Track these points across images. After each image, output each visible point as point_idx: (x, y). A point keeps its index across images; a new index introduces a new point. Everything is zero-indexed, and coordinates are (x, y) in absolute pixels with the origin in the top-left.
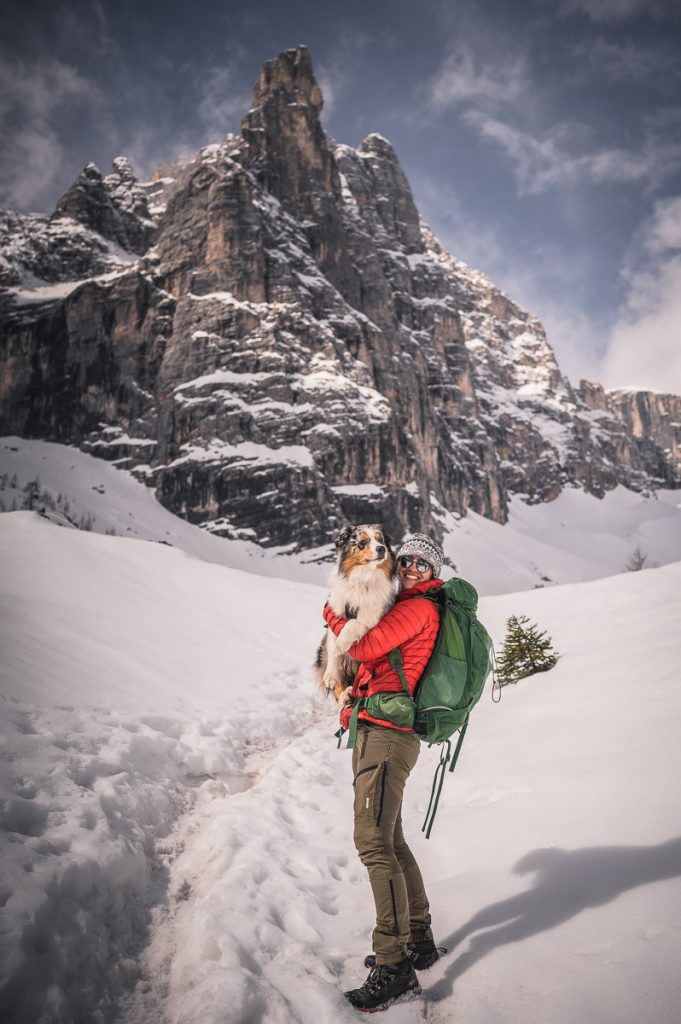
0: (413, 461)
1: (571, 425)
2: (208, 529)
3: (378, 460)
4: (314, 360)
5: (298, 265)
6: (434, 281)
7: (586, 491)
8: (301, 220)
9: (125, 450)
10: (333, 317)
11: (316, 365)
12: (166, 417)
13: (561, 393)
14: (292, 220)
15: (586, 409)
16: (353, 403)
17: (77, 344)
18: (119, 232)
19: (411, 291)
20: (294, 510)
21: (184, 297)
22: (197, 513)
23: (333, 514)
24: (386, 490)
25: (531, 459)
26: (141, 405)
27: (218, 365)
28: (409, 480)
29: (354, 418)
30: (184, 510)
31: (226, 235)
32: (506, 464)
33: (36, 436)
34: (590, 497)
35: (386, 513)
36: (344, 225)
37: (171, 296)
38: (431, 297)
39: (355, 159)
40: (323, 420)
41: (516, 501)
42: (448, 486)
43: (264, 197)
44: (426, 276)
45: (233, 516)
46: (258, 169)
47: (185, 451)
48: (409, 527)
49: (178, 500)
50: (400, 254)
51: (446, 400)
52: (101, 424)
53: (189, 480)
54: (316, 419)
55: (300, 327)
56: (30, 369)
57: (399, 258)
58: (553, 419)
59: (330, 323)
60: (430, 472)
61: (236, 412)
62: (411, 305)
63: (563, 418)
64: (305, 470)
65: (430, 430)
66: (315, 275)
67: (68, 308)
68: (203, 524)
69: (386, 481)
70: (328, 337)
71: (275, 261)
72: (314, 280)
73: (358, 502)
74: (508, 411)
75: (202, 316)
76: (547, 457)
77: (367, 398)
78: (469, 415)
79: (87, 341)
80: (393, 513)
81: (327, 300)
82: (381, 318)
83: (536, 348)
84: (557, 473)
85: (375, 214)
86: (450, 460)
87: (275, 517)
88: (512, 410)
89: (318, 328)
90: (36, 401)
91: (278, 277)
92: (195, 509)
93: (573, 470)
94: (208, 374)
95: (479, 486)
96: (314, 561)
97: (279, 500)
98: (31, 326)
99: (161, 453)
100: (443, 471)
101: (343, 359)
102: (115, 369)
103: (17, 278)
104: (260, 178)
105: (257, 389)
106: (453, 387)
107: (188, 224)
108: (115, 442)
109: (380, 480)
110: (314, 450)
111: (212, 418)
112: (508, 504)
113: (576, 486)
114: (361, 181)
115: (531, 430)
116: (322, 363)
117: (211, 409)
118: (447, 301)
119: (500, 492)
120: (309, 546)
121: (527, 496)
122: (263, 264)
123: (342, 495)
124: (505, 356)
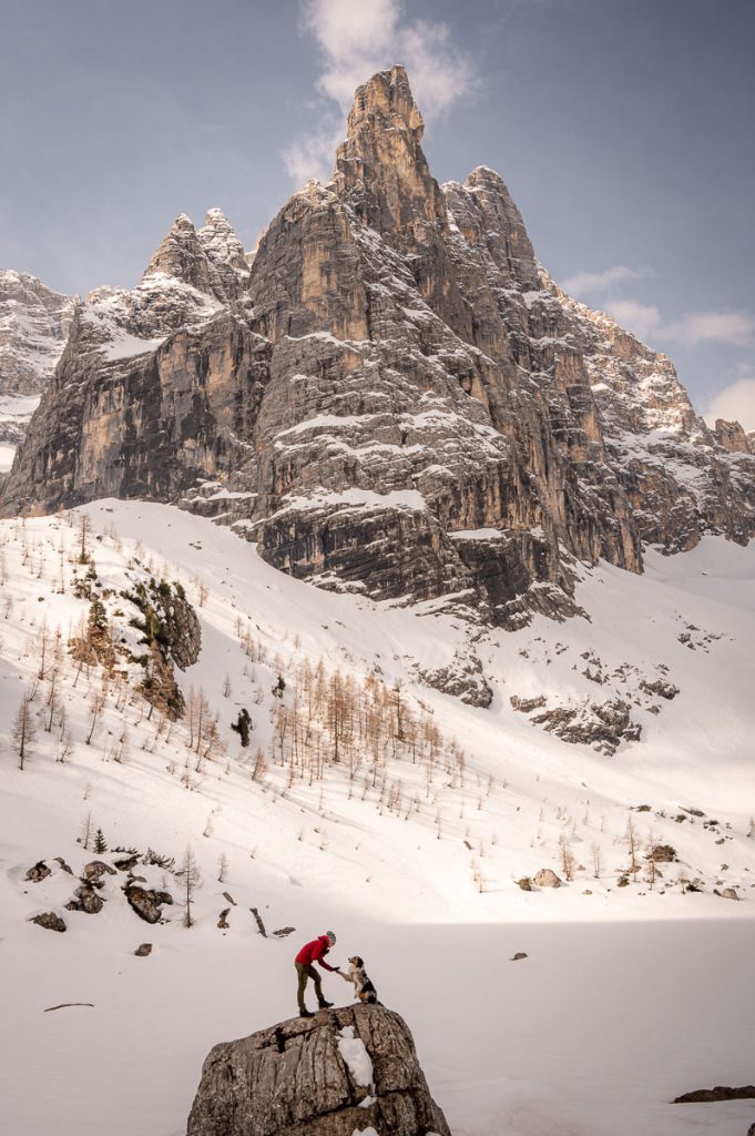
0: (537, 502)
1: (708, 468)
2: (314, 583)
3: (498, 502)
4: (424, 398)
5: (403, 299)
6: (552, 319)
7: (727, 538)
8: (405, 253)
9: (225, 505)
10: (442, 351)
11: (426, 402)
12: (266, 467)
13: (695, 436)
14: (394, 254)
15: (724, 451)
16: (467, 441)
17: (171, 396)
18: (214, 285)
19: (527, 330)
20: (407, 558)
21: (281, 340)
22: (302, 567)
23: (450, 562)
24: (508, 535)
25: (665, 506)
26: (239, 457)
27: (319, 408)
28: (533, 523)
29: (470, 457)
30: (287, 564)
31: (322, 269)
32: (639, 512)
33: (132, 496)
34: (732, 544)
35: (509, 559)
36: (452, 256)
37: (266, 340)
38: (550, 337)
39: (462, 194)
40: (435, 461)
41: (651, 552)
42: (577, 532)
43: (363, 231)
44: (543, 314)
45: (341, 568)
46: (355, 201)
47: (286, 501)
48: (535, 574)
49: (281, 554)
50: (515, 292)
51: (570, 444)
52: (199, 480)
53: (292, 531)
54: (426, 460)
55: (406, 363)
56: (124, 426)
57: (513, 296)
58: (688, 463)
59: (439, 358)
60: (556, 519)
61: (340, 456)
62: (528, 345)
63: (699, 461)
64: (417, 516)
65: (555, 472)
66: (421, 309)
67: (160, 360)
68: (309, 578)
69: (508, 525)
70: (437, 373)
71: (378, 294)
72: (419, 314)
73: (478, 546)
74: (638, 456)
75: (300, 358)
76: (683, 503)
77: (483, 435)
78: (596, 459)
79: (181, 394)
80: (517, 558)
81: (435, 333)
82: (496, 354)
83: (666, 388)
84: (695, 519)
85: (486, 251)
86: (578, 504)
87: (386, 568)
88: (642, 455)
89: (425, 363)
90: (131, 459)
91: (381, 311)
92: (299, 563)
93: (712, 516)
94: (310, 418)
95: (610, 534)
96: (430, 613)
97: (390, 549)
98: (122, 381)
99: (261, 506)
100: (571, 516)
101: (454, 395)
102: (211, 420)
103: (109, 334)
104: (358, 211)
105: (362, 431)
106: (578, 430)
107: (282, 262)
108: (214, 497)
109: (502, 523)
110: (427, 493)
111: (314, 464)
112: (642, 554)
113: (717, 533)
114: (470, 216)
115: (665, 476)
116: (431, 401)
117: (314, 455)
118: (568, 338)
119: (634, 540)
120: (425, 596)
121: (663, 546)
122: (364, 298)
123: (459, 540)
124: (633, 399)
